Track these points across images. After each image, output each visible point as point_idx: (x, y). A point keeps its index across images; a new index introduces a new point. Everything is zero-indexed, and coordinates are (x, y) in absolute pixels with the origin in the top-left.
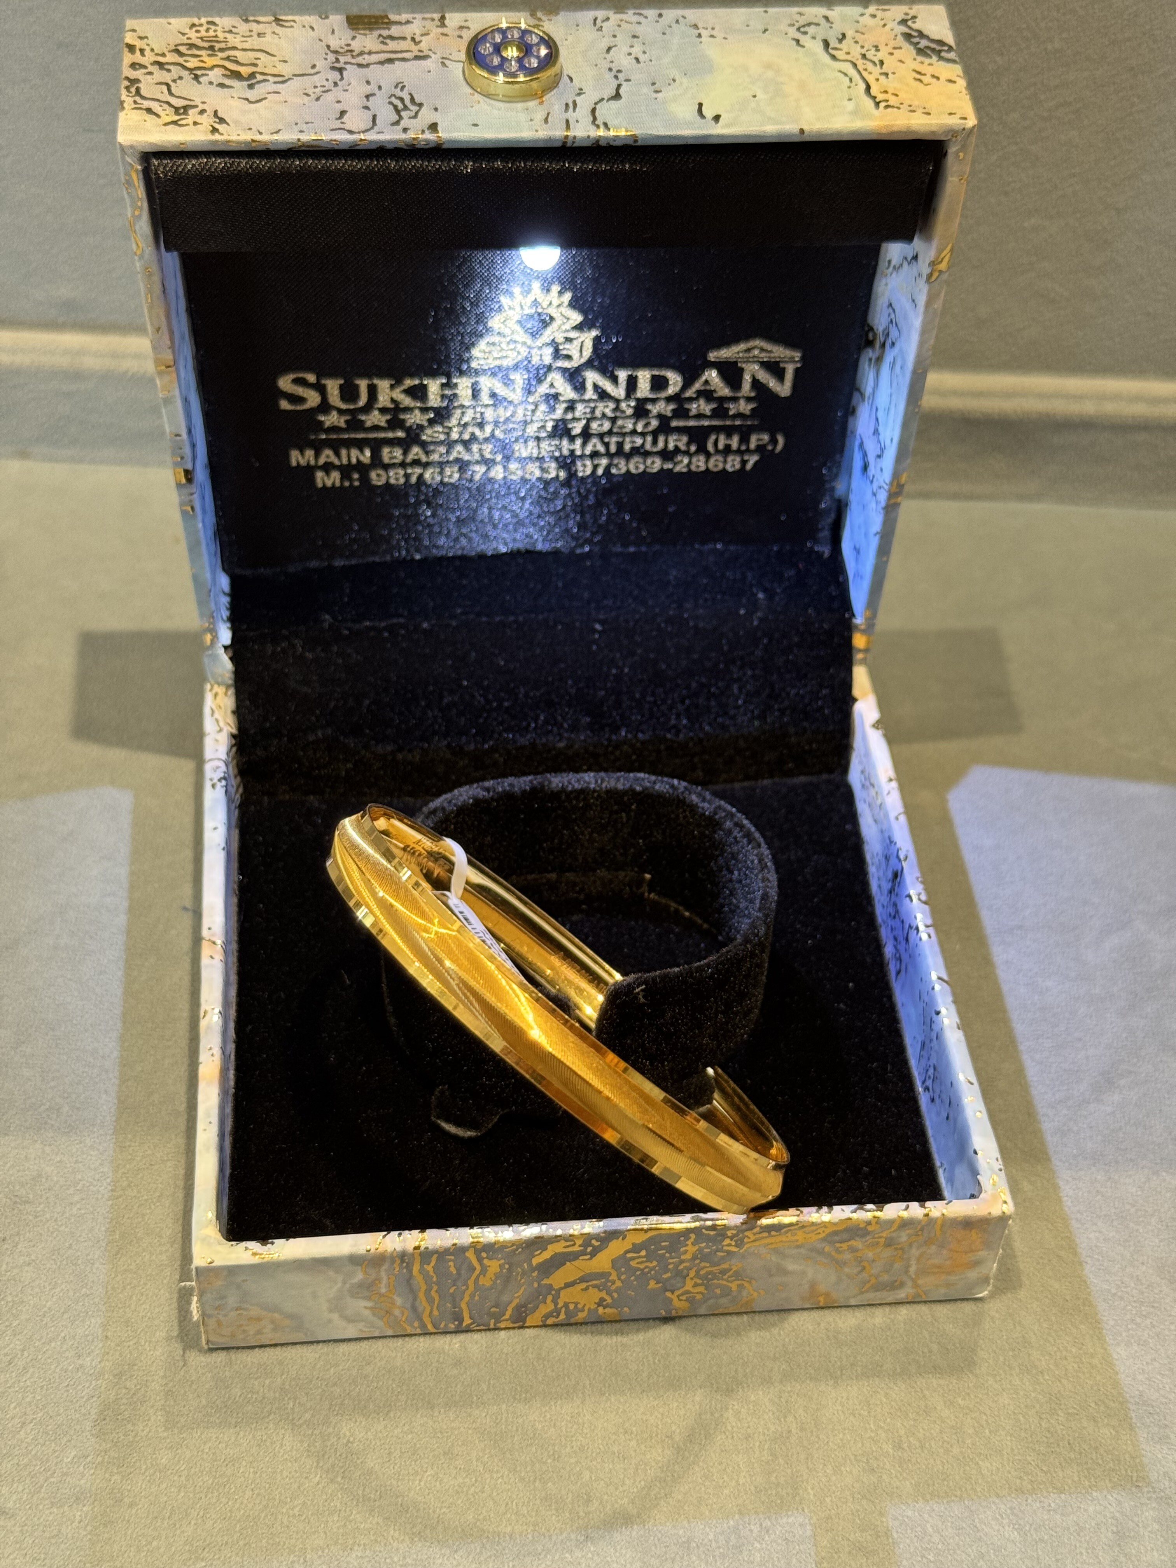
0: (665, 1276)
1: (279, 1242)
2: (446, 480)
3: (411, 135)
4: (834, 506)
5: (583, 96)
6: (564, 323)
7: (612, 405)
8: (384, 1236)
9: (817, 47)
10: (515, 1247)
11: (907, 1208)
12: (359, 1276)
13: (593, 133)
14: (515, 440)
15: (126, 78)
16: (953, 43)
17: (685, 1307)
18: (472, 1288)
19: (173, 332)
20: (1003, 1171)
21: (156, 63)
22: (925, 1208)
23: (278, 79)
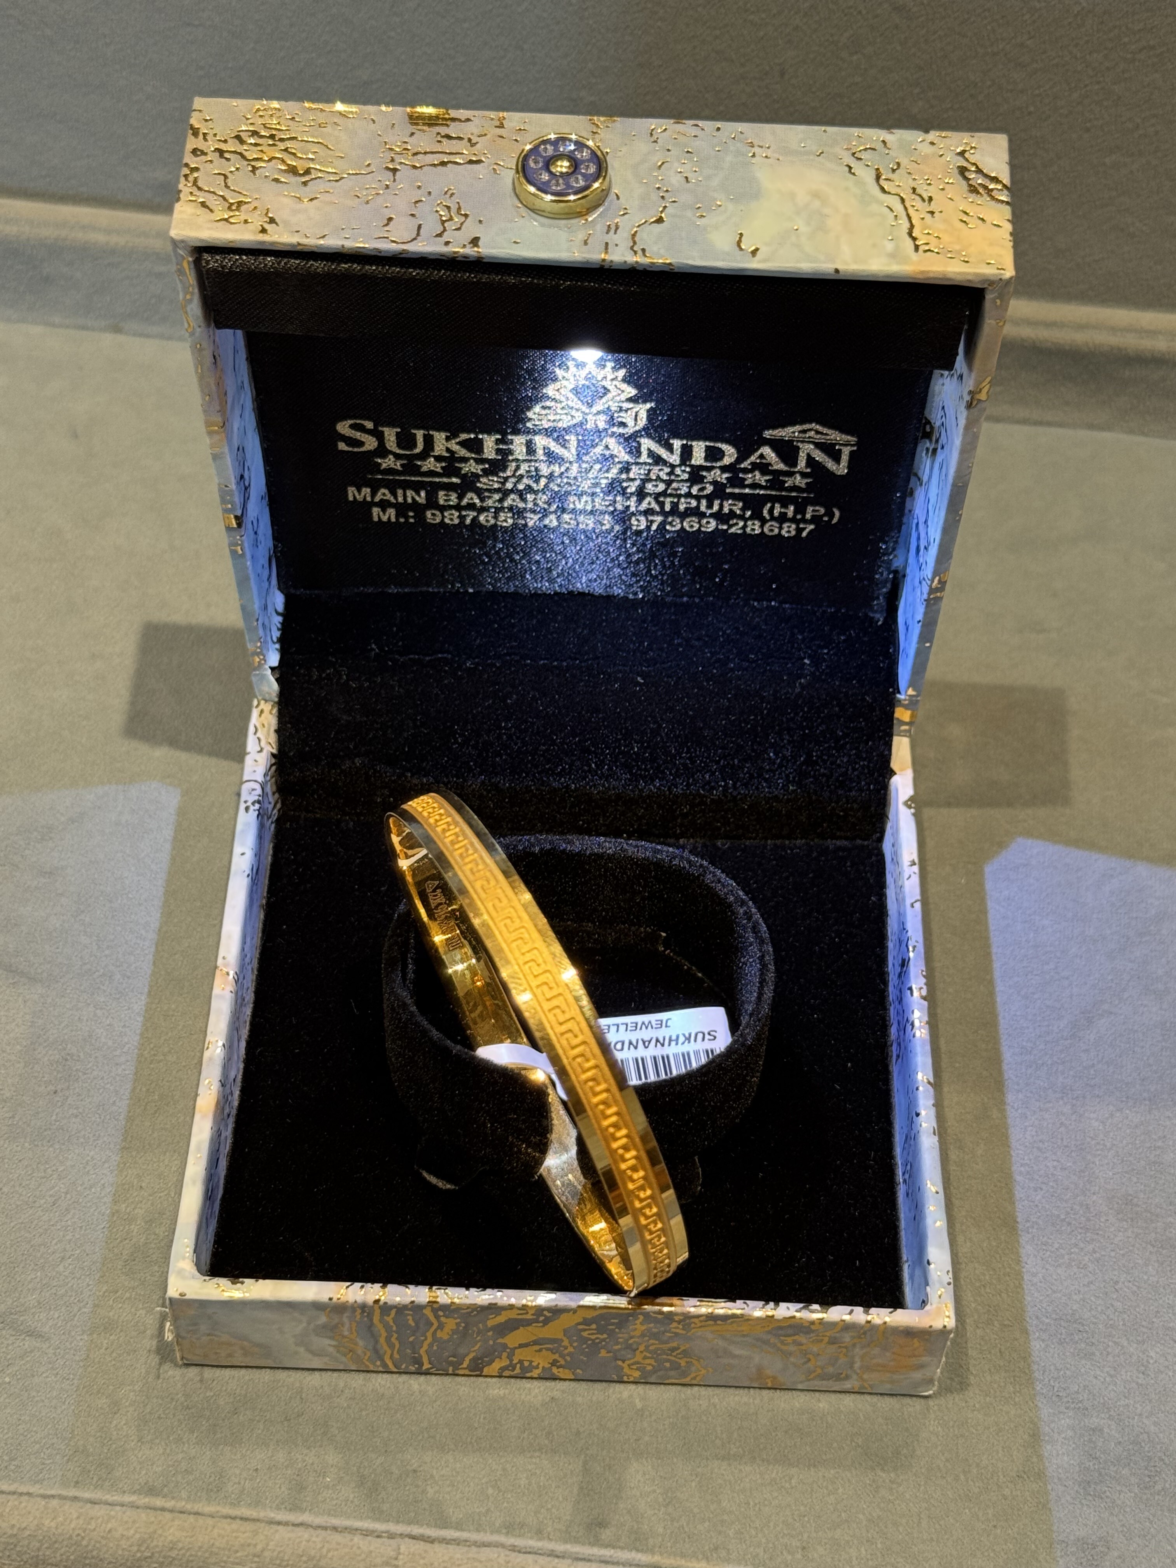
0: (616, 1347)
1: (247, 1281)
2: (499, 523)
3: (452, 249)
4: (891, 577)
5: (626, 218)
6: (619, 395)
7: (667, 470)
8: (347, 1287)
9: (868, 176)
10: (469, 1310)
11: (851, 1312)
12: (323, 1319)
13: (632, 259)
14: (568, 493)
15: (187, 165)
16: (1006, 181)
17: (637, 1374)
18: (430, 1339)
19: (226, 394)
20: (952, 1285)
21: (217, 150)
22: (868, 1314)
23: (333, 178)
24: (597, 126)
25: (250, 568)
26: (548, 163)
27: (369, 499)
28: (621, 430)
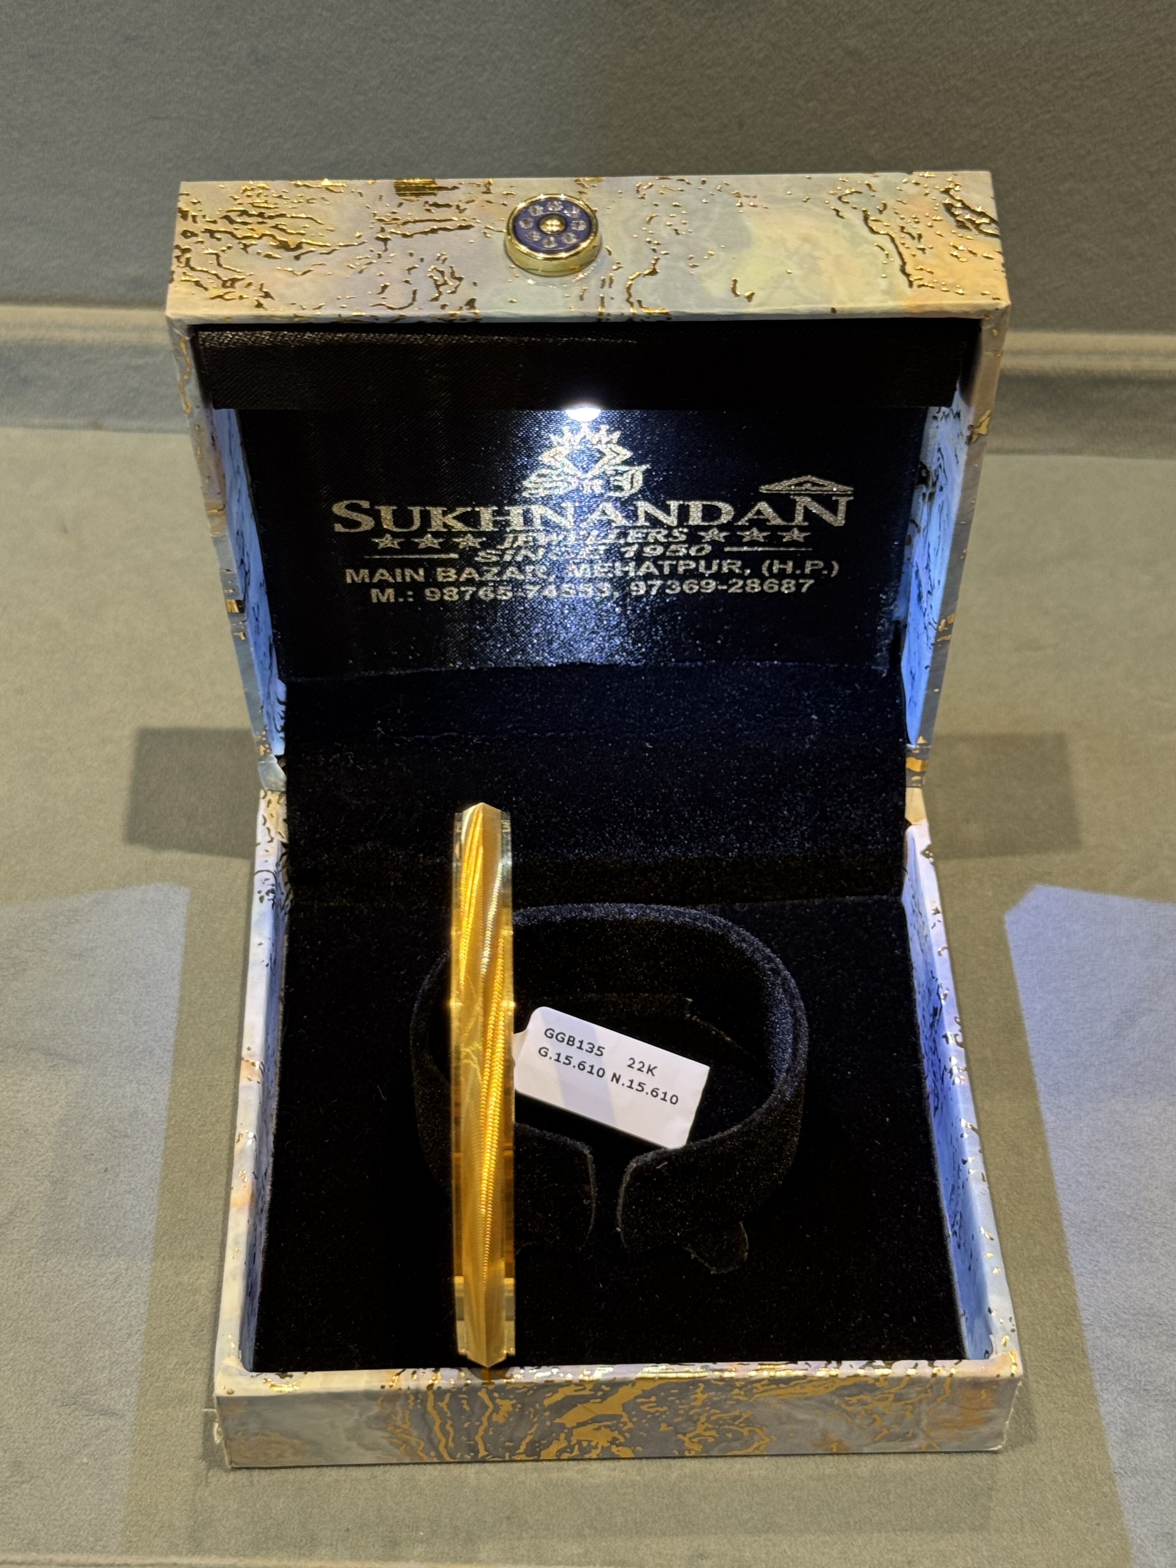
0: (676, 1420)
1: (296, 1374)
2: (499, 597)
3: (449, 311)
4: (893, 628)
5: (620, 272)
6: (614, 458)
7: (665, 532)
8: (398, 1374)
9: (856, 219)
10: (526, 1389)
11: (916, 1366)
12: (375, 1409)
13: (628, 311)
14: (567, 561)
15: (178, 247)
16: (994, 215)
17: (698, 1448)
18: (485, 1424)
19: (224, 476)
20: (1016, 1332)
21: (207, 231)
22: (933, 1367)
23: (324, 250)
24: (583, 186)
25: (254, 654)
26: (539, 223)
27: (367, 580)
28: (618, 494)
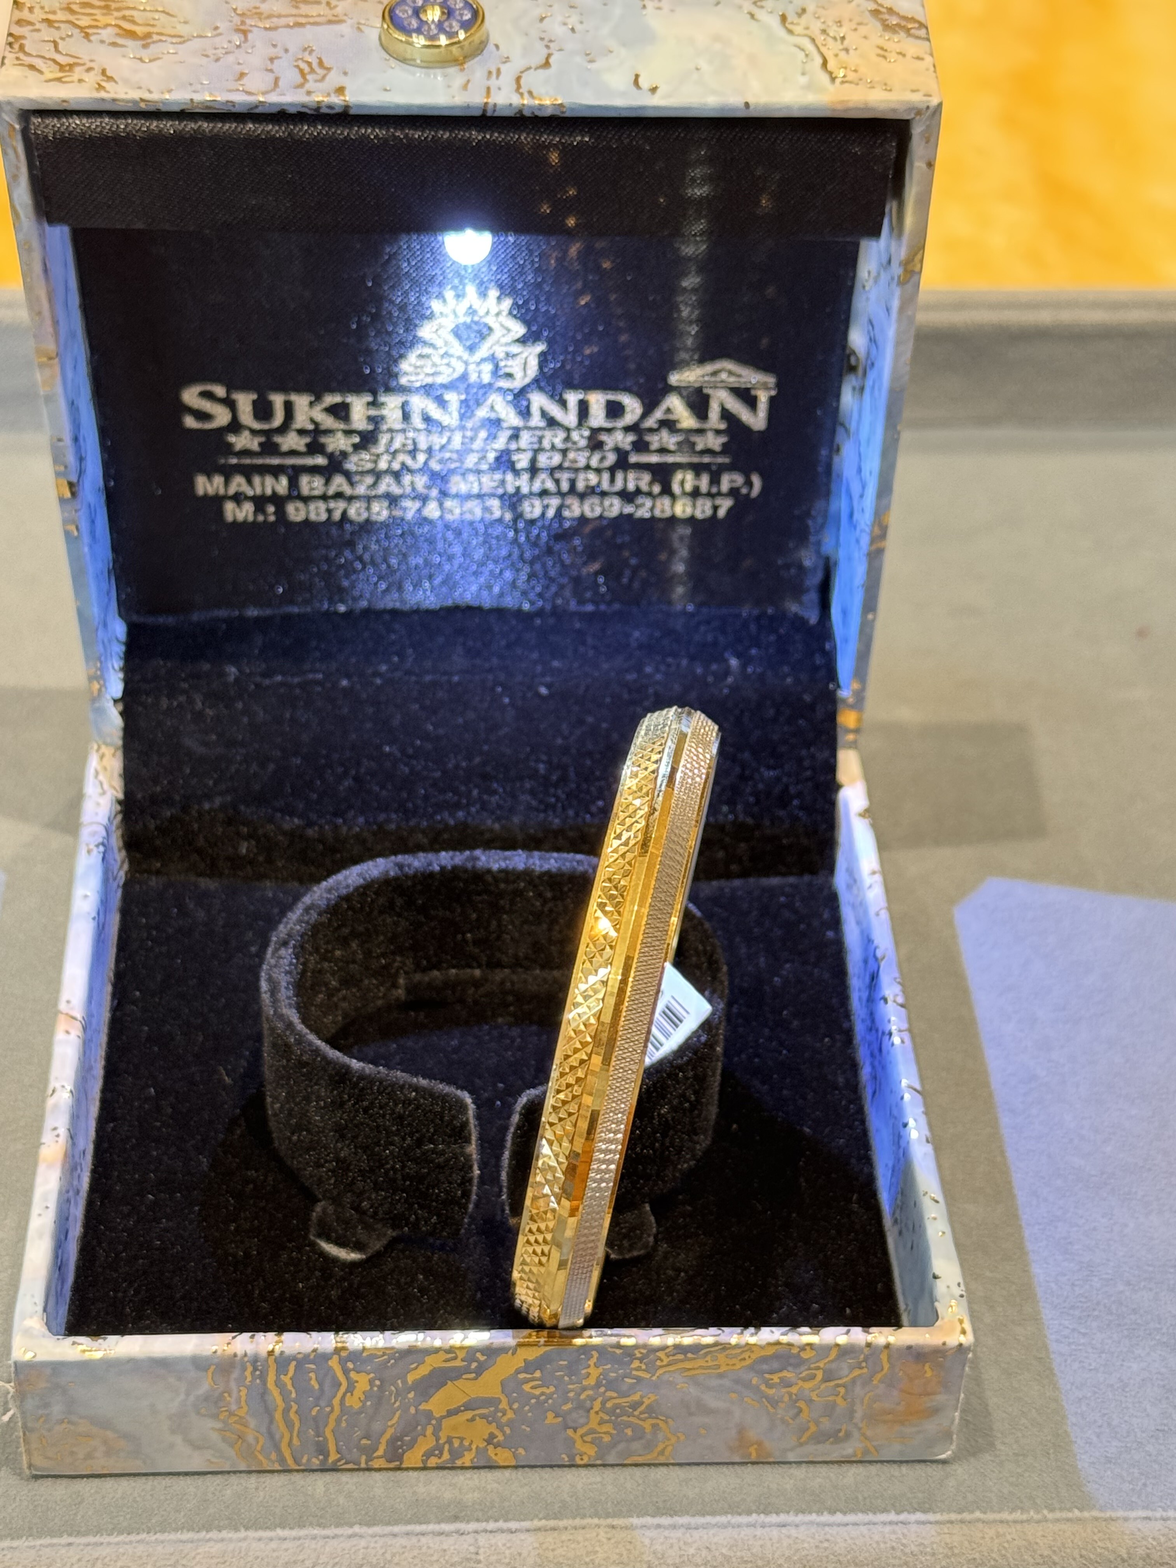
0: (565, 1408)
1: (112, 1339)
2: (374, 518)
3: (315, 98)
4: (821, 564)
5: (508, 65)
6: (504, 336)
8: (234, 1338)
9: (774, 22)
10: (386, 1358)
11: (848, 1333)
12: (205, 1386)
13: (516, 101)
14: (452, 472)
15: (11, 35)
18: (337, 1409)
19: (58, 322)
20: (965, 1298)
21: (45, 20)
22: (869, 1333)
23: (179, 40)
26: (418, 10)
28: (508, 384)
